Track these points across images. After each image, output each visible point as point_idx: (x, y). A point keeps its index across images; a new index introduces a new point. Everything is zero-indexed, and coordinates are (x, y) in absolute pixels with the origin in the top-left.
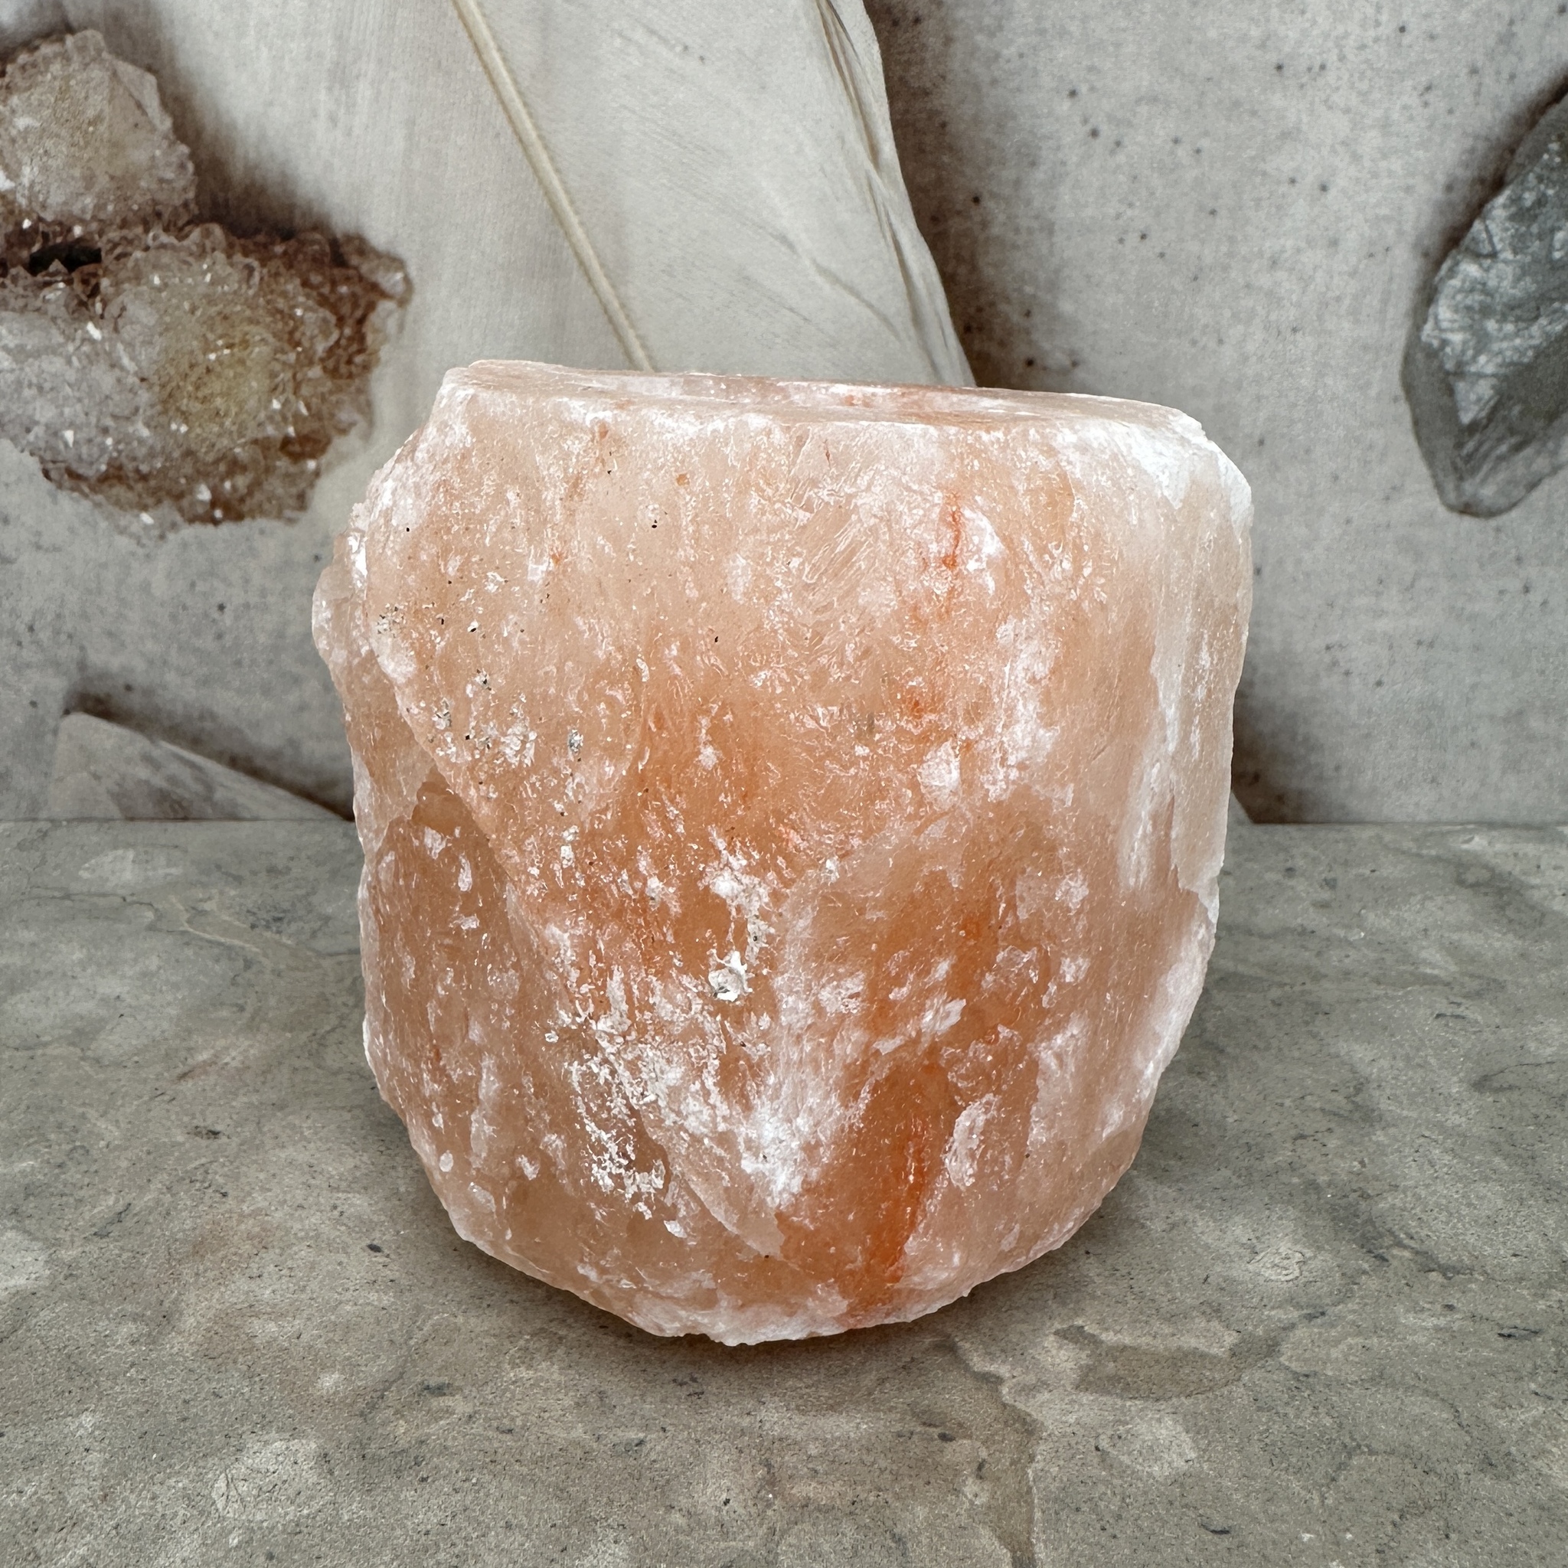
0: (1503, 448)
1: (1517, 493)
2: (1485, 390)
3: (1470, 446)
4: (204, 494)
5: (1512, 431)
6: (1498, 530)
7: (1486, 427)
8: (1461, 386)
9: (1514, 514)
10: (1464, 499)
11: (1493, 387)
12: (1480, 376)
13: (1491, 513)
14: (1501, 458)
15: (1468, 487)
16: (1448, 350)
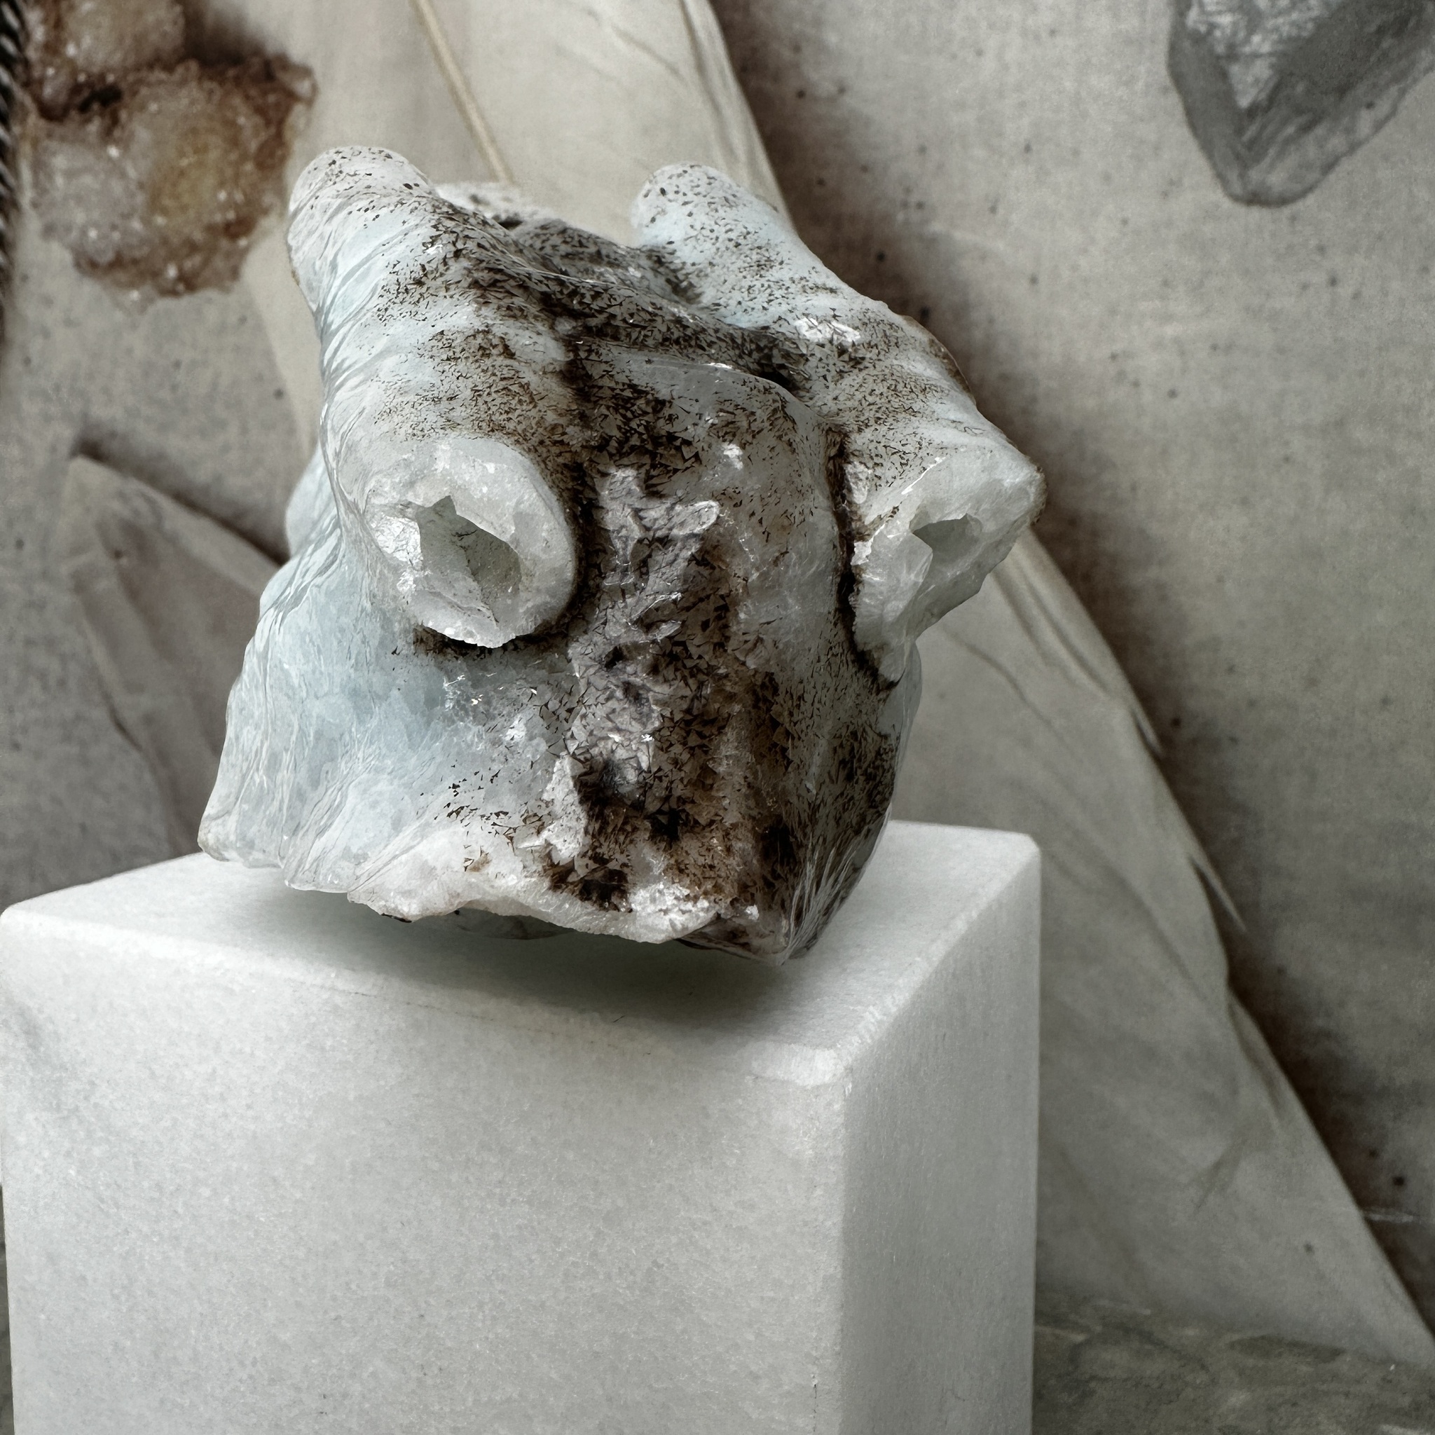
0: (1290, 130)
1: (1311, 177)
2: (1262, 70)
3: (1251, 131)
4: (172, 272)
5: (1299, 111)
6: (1293, 219)
7: (1269, 108)
8: (1235, 69)
9: (1311, 200)
10: (1250, 188)
11: (1272, 66)
12: (1256, 56)
13: (1283, 201)
14: (1288, 141)
15: (1255, 175)
16: (1218, 33)
